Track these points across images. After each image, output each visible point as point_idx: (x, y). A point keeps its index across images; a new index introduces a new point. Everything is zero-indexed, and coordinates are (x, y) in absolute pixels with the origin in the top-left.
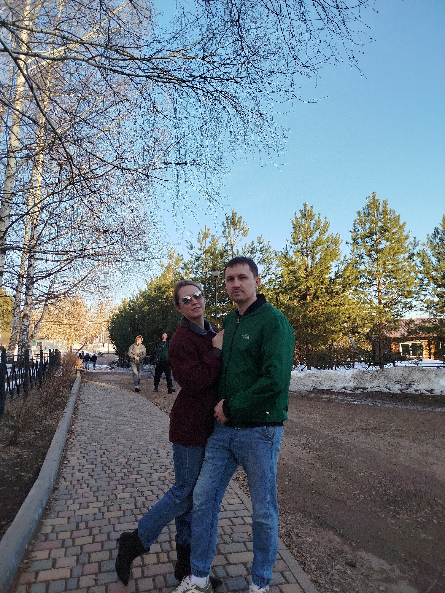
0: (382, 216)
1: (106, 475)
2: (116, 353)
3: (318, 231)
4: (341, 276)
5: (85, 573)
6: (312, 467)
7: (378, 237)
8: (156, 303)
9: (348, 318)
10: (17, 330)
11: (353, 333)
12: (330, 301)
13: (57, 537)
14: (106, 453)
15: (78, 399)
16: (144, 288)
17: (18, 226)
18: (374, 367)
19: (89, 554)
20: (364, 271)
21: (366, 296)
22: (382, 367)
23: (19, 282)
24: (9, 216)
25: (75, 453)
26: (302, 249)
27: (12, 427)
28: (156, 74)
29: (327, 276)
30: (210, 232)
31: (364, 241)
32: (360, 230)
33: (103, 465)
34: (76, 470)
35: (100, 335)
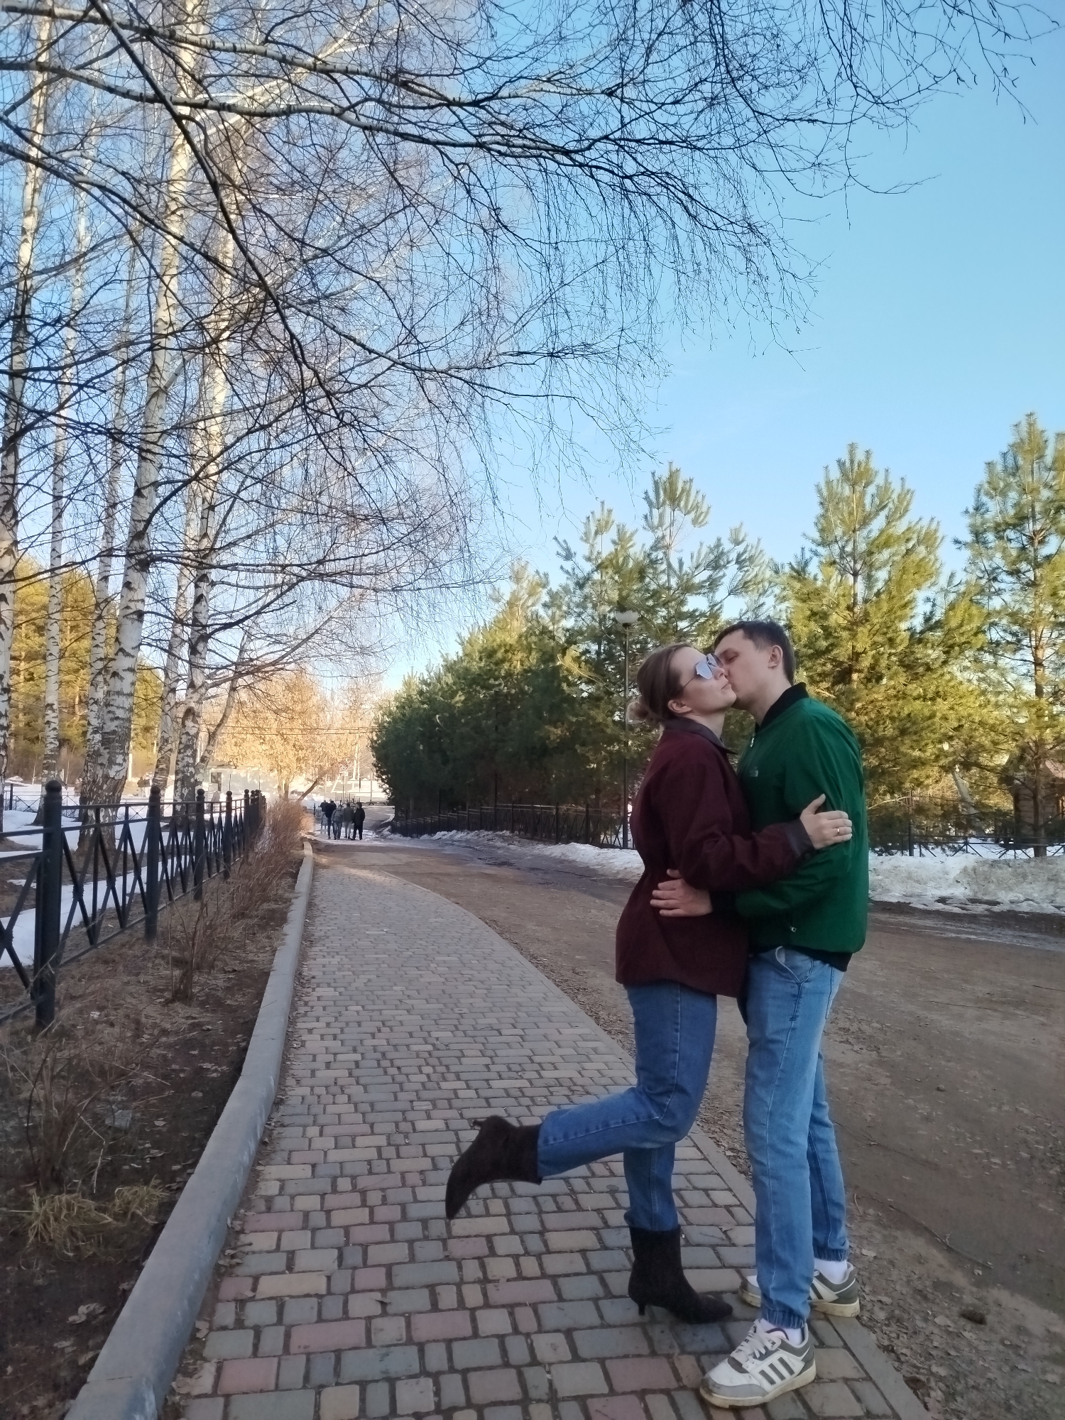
0: (1052, 473)
1: (389, 1079)
2: (391, 802)
3: (883, 514)
4: (938, 624)
5: (358, 1286)
6: (867, 1085)
7: (1038, 527)
8: (483, 688)
9: (955, 729)
10: (169, 746)
11: (966, 766)
12: (910, 687)
13: (292, 1205)
14: (383, 1029)
15: (310, 905)
16: (455, 651)
17: (174, 508)
18: (1019, 852)
19: (365, 1247)
20: (999, 612)
21: (1002, 675)
22: (1039, 852)
23: (175, 636)
24: (156, 484)
25: (315, 1024)
26: (842, 558)
27: (178, 963)
28: (499, 138)
29: (903, 626)
30: (613, 516)
31: (1001, 538)
32: (994, 510)
33: (379, 1056)
34: (320, 1064)
35: (351, 759)
